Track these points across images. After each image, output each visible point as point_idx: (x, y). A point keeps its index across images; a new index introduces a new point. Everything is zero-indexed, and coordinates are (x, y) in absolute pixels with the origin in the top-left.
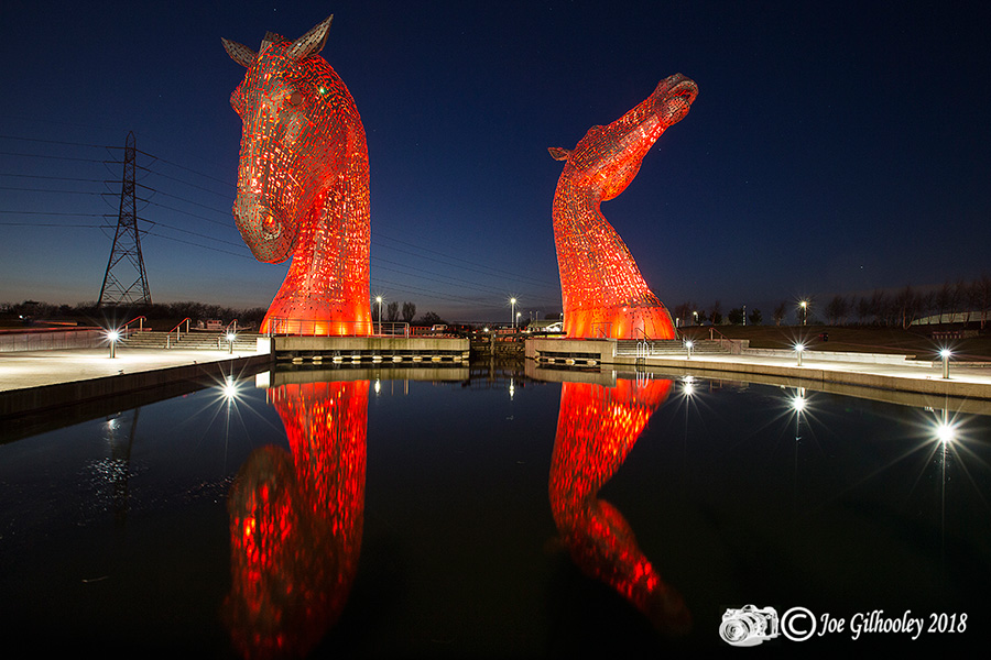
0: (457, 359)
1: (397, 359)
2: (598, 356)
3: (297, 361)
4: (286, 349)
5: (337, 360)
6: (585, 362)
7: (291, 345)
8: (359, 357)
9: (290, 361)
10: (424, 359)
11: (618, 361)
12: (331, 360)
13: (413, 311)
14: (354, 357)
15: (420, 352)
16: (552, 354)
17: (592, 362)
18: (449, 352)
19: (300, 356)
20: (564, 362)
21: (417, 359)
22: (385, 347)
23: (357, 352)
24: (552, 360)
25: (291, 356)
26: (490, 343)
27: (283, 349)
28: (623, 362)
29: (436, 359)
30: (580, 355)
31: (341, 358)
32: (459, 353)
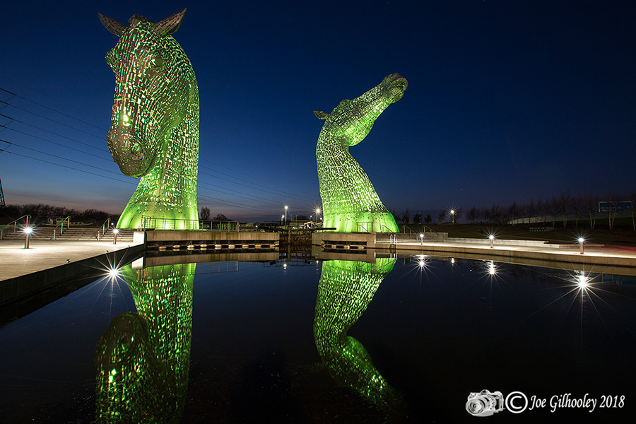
0: (272, 246)
1: (231, 246)
2: (365, 243)
3: (162, 248)
4: (155, 240)
5: (190, 247)
6: (357, 248)
7: (158, 237)
8: (206, 245)
9: (158, 249)
10: (250, 246)
11: (378, 247)
12: (186, 248)
13: (208, 213)
14: (202, 246)
15: (247, 242)
16: (334, 243)
17: (361, 247)
18: (266, 242)
19: (164, 245)
20: (343, 247)
21: (245, 246)
22: (224, 238)
23: (204, 242)
24: (334, 246)
25: (157, 245)
26: (287, 235)
27: (152, 240)
28: (381, 247)
29: (258, 246)
30: (352, 243)
31: (193, 246)
32: (273, 242)
